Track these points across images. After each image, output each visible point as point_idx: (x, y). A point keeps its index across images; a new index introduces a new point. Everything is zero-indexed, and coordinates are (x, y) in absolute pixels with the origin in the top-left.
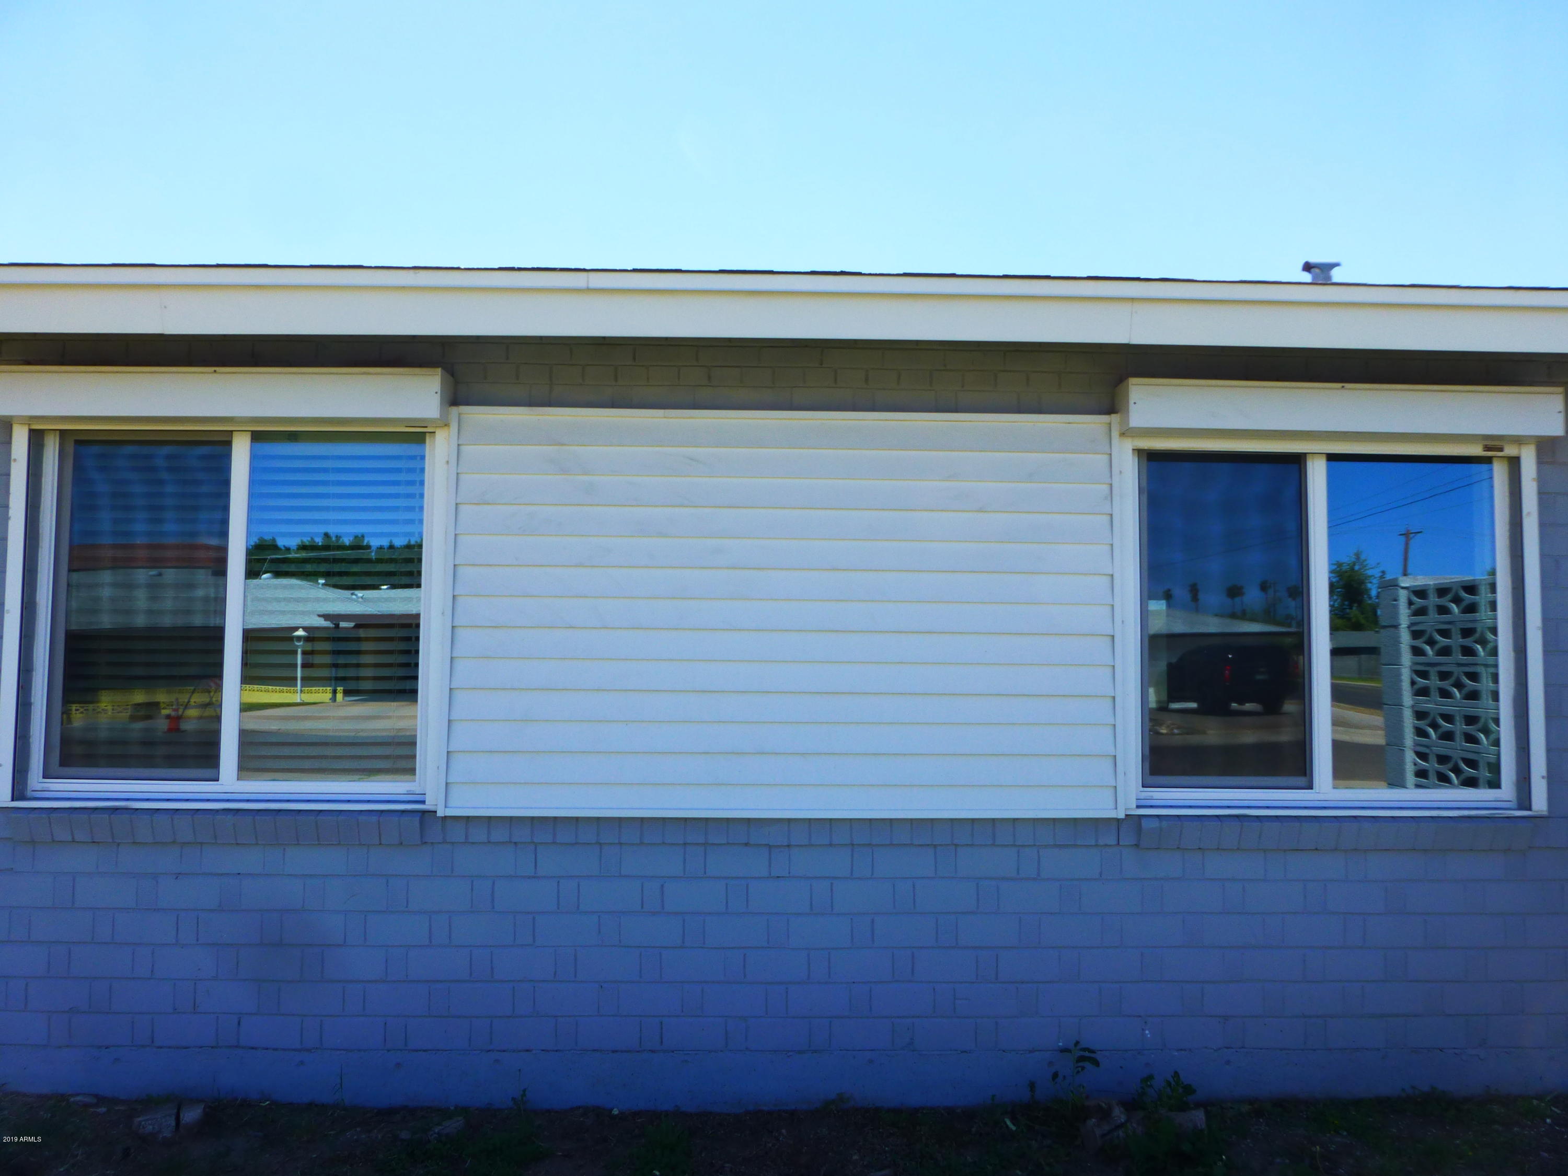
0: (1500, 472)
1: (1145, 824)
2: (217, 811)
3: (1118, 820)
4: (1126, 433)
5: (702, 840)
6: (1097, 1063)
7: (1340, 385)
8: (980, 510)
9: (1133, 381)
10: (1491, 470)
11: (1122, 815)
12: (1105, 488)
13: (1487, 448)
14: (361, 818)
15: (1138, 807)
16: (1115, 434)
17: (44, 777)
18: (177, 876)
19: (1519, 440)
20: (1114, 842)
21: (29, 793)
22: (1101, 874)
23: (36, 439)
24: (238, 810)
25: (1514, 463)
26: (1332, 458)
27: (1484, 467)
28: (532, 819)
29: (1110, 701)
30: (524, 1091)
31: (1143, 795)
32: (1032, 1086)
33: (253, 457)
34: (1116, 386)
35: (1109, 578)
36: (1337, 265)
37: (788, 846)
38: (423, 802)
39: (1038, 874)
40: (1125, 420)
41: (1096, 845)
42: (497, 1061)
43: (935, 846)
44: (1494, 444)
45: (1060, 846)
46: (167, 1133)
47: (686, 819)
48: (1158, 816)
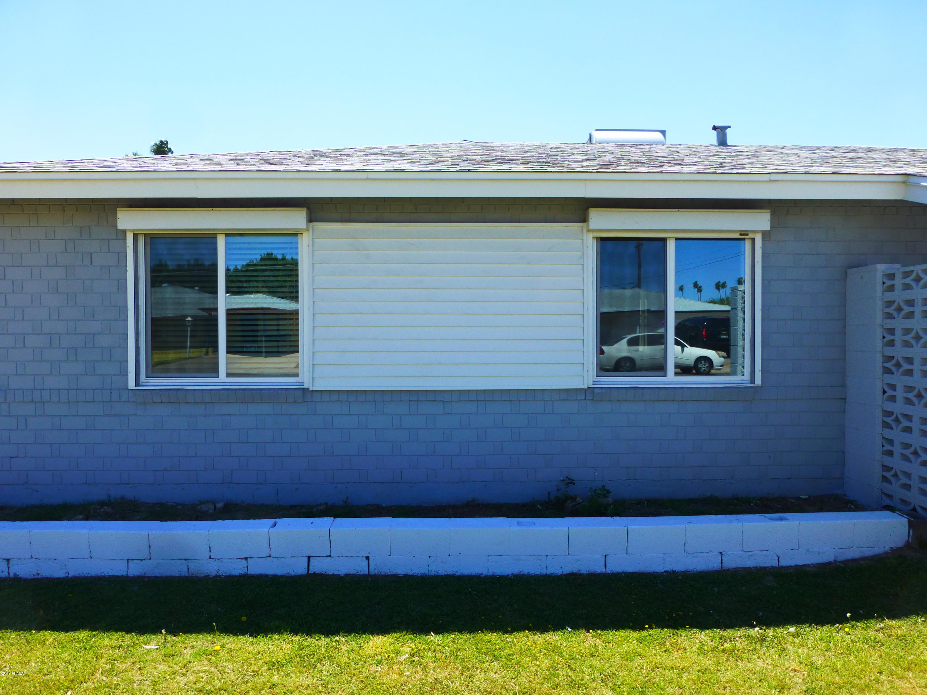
0: (748, 244)
1: (596, 391)
2: (220, 389)
3: (585, 389)
4: (589, 231)
5: (416, 399)
6: (574, 484)
7: (677, 210)
8: (529, 264)
9: (591, 209)
10: (745, 243)
11: (586, 387)
12: (581, 253)
13: (741, 235)
14: (279, 392)
15: (593, 384)
16: (585, 231)
17: (146, 377)
18: (205, 416)
19: (755, 232)
20: (584, 398)
21: (141, 384)
22: (578, 411)
23: (136, 236)
24: (228, 389)
25: (753, 240)
26: (677, 239)
27: (743, 241)
28: (348, 391)
29: (582, 341)
30: (348, 497)
31: (596, 380)
32: (549, 493)
33: (227, 243)
34: (586, 210)
35: (582, 291)
36: (730, 127)
37: (451, 401)
38: (304, 385)
39: (553, 412)
40: (588, 226)
41: (576, 400)
42: (336, 487)
43: (511, 401)
44: (744, 234)
45: (561, 400)
46: (211, 511)
47: (410, 391)
48: (601, 388)
